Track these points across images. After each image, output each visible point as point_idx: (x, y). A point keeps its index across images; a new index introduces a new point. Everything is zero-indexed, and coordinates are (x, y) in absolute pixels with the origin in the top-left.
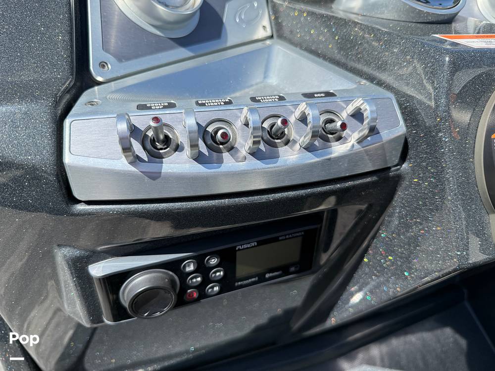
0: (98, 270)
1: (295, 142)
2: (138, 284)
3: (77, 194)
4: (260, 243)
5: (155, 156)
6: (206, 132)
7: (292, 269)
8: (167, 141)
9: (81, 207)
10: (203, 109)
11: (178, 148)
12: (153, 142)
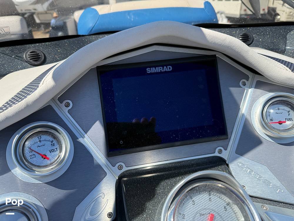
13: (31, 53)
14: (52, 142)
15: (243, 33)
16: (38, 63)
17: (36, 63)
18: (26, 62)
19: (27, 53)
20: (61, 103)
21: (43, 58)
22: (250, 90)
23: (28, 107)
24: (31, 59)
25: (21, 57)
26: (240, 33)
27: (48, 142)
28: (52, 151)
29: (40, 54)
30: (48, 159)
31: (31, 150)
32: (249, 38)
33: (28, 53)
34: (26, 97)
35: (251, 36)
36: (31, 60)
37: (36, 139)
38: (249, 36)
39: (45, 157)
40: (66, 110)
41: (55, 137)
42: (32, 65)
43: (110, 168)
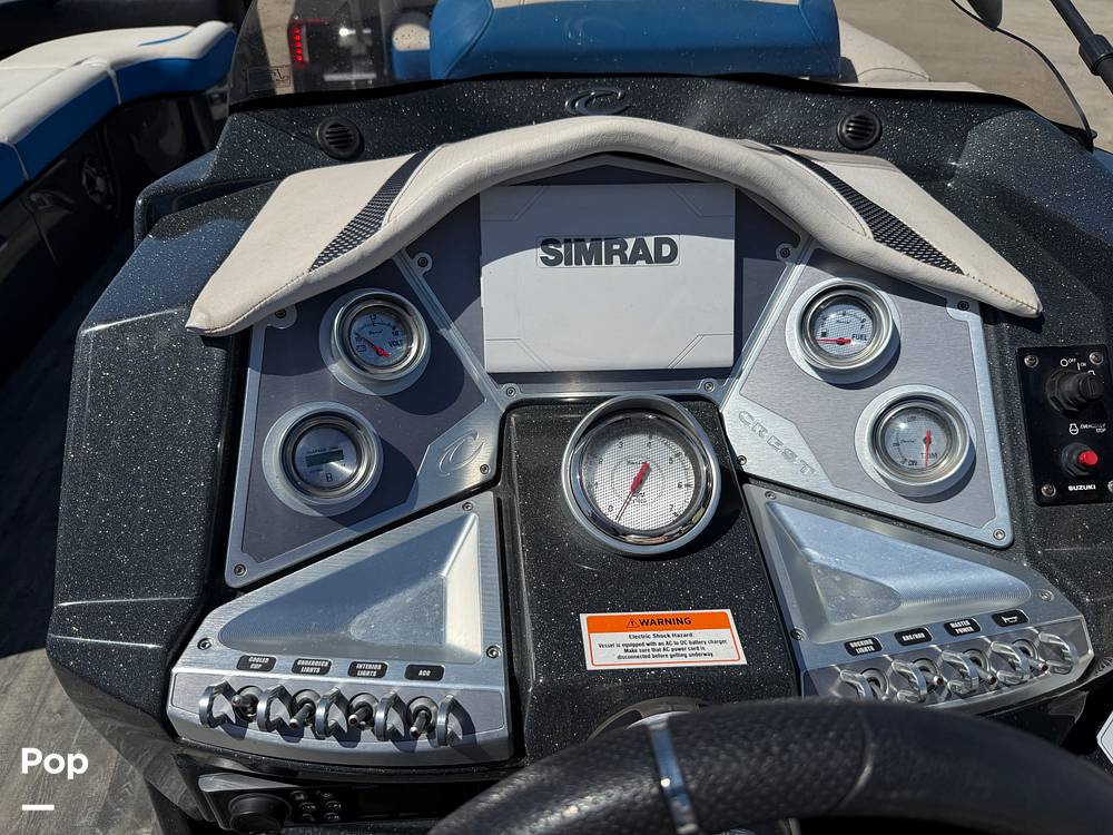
3: (178, 732)
6: (293, 702)
10: (295, 677)
13: (330, 127)
14: (394, 328)
15: (857, 115)
16: (347, 153)
17: (342, 153)
18: (321, 149)
19: (322, 127)
20: (413, 257)
21: (358, 141)
22: (799, 268)
23: (363, 259)
24: (331, 143)
25: (312, 137)
26: (848, 115)
27: (388, 328)
28: (394, 344)
29: (350, 132)
30: (386, 355)
31: (359, 338)
32: (870, 130)
33: (326, 128)
34: (359, 242)
35: (878, 123)
36: (332, 146)
37: (366, 319)
38: (870, 125)
39: (380, 353)
40: (420, 272)
41: (400, 320)
42: (333, 157)
43: (491, 390)
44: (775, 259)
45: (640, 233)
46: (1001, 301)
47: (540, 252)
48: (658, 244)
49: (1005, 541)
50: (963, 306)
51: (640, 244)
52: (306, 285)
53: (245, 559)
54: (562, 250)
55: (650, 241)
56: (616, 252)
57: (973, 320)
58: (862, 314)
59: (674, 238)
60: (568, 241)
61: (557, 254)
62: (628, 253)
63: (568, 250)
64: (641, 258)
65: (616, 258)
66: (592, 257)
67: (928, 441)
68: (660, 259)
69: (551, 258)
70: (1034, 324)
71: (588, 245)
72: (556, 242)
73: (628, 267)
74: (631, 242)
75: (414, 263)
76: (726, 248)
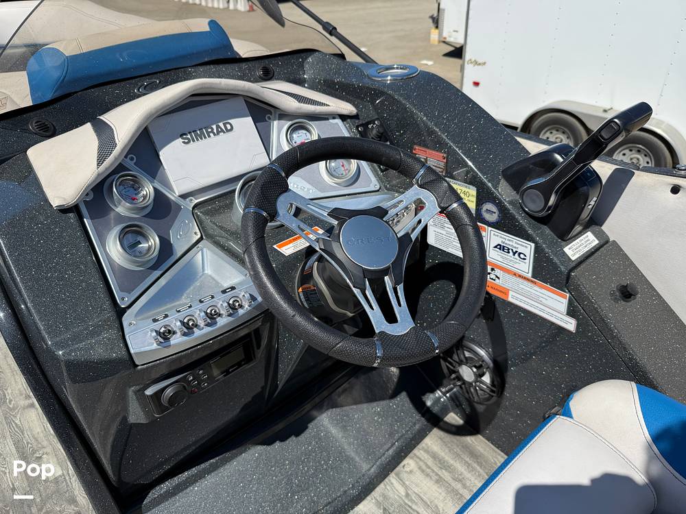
0: (149, 392)
1: (222, 314)
2: (169, 392)
3: (137, 363)
4: (221, 357)
5: (166, 339)
6: (184, 322)
7: (243, 363)
8: (169, 332)
9: (139, 367)
10: (180, 314)
11: (174, 333)
12: (164, 333)
13: (36, 123)
16: (50, 133)
17: (47, 134)
18: (36, 134)
19: (32, 124)
21: (52, 127)
22: (276, 122)
25: (28, 130)
29: (46, 123)
32: (270, 71)
33: (34, 124)
36: (41, 131)
40: (132, 163)
43: (181, 202)
44: (266, 121)
45: (216, 122)
46: (345, 112)
47: (180, 140)
48: (225, 124)
49: (378, 187)
50: (334, 118)
51: (218, 127)
52: (99, 175)
53: (123, 294)
54: (189, 136)
55: (221, 125)
56: (210, 132)
57: (338, 121)
58: (304, 132)
59: (229, 121)
60: (190, 133)
61: (188, 139)
62: (215, 131)
63: (191, 136)
64: (220, 132)
65: (211, 134)
66: (202, 136)
67: (343, 166)
68: (228, 131)
69: (186, 141)
70: (356, 117)
71: (198, 132)
72: (185, 134)
73: (217, 137)
74: (214, 127)
75: (128, 160)
76: (249, 120)
